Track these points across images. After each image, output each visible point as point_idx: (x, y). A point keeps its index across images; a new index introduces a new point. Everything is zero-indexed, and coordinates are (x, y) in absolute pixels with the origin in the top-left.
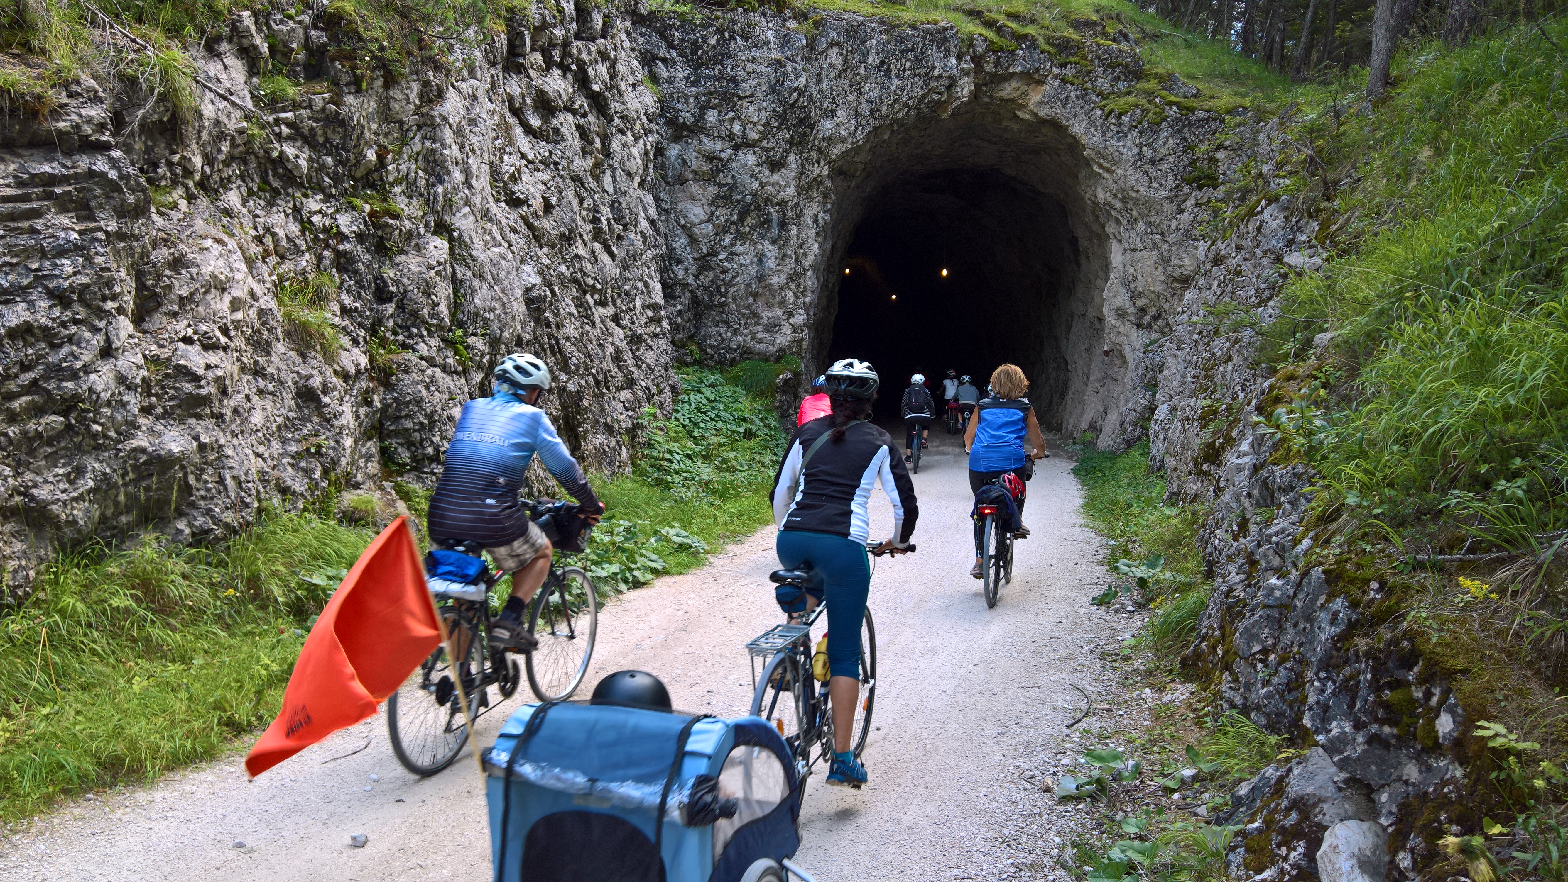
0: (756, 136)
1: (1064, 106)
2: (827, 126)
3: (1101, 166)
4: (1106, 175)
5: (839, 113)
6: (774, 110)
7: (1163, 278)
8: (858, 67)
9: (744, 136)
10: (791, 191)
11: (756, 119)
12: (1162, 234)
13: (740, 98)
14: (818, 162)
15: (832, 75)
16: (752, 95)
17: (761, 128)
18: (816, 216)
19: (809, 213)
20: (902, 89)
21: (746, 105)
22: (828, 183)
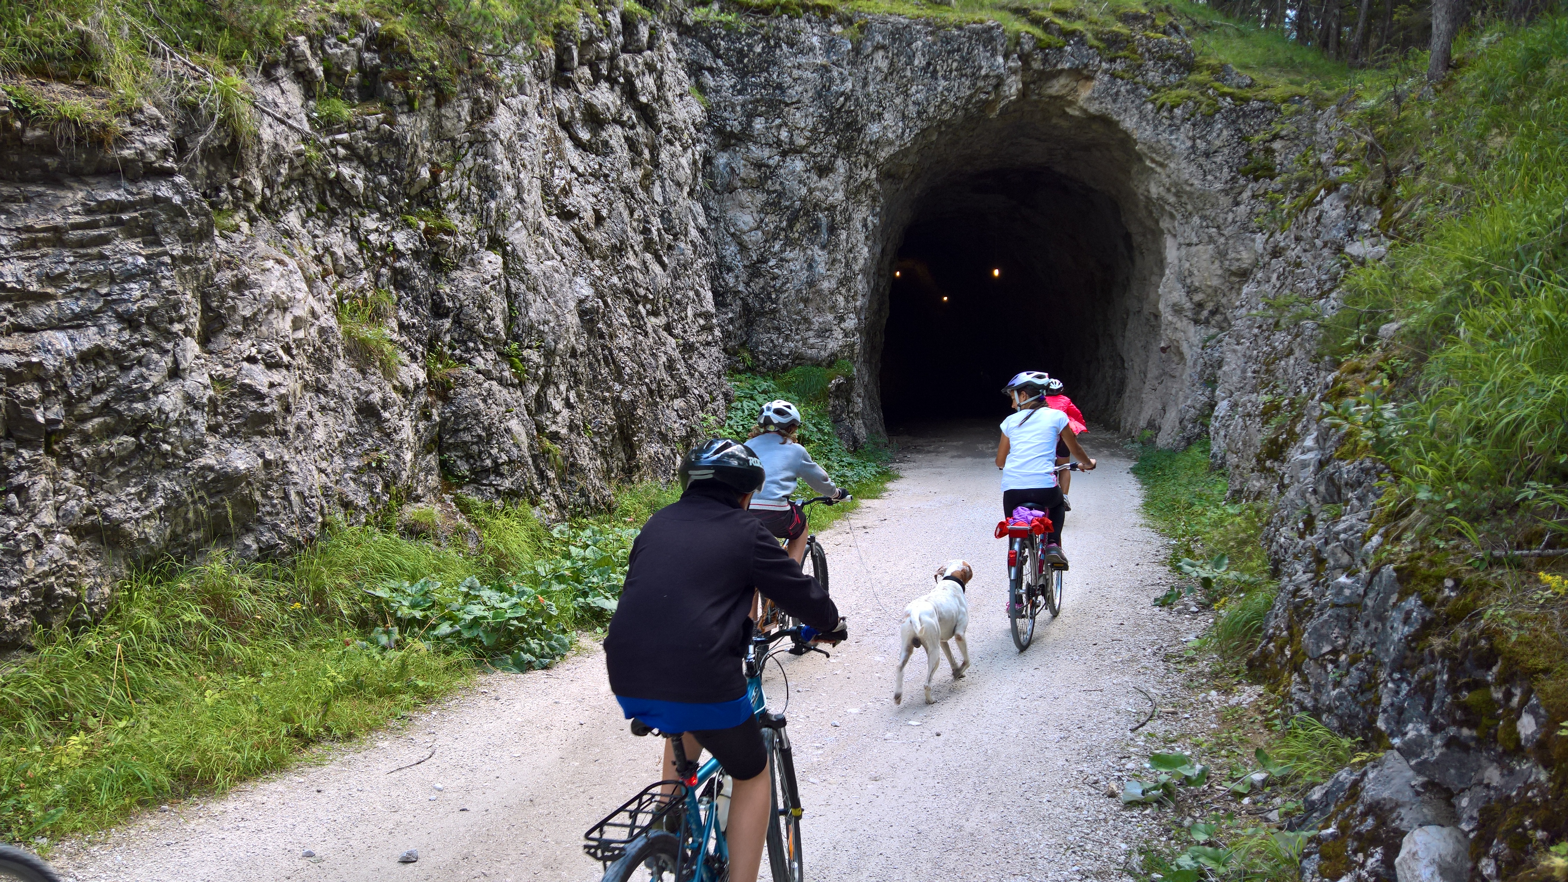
0: (803, 142)
1: (1115, 101)
2: (874, 129)
3: (1153, 161)
4: (1158, 169)
5: (886, 116)
6: (821, 116)
7: (1219, 272)
8: (904, 70)
9: (792, 142)
10: (840, 195)
11: (803, 125)
12: (1218, 227)
13: (787, 105)
14: (866, 166)
15: (878, 78)
16: (799, 102)
17: (808, 134)
18: (865, 220)
19: (858, 217)
20: (949, 90)
21: (792, 111)
22: (877, 186)
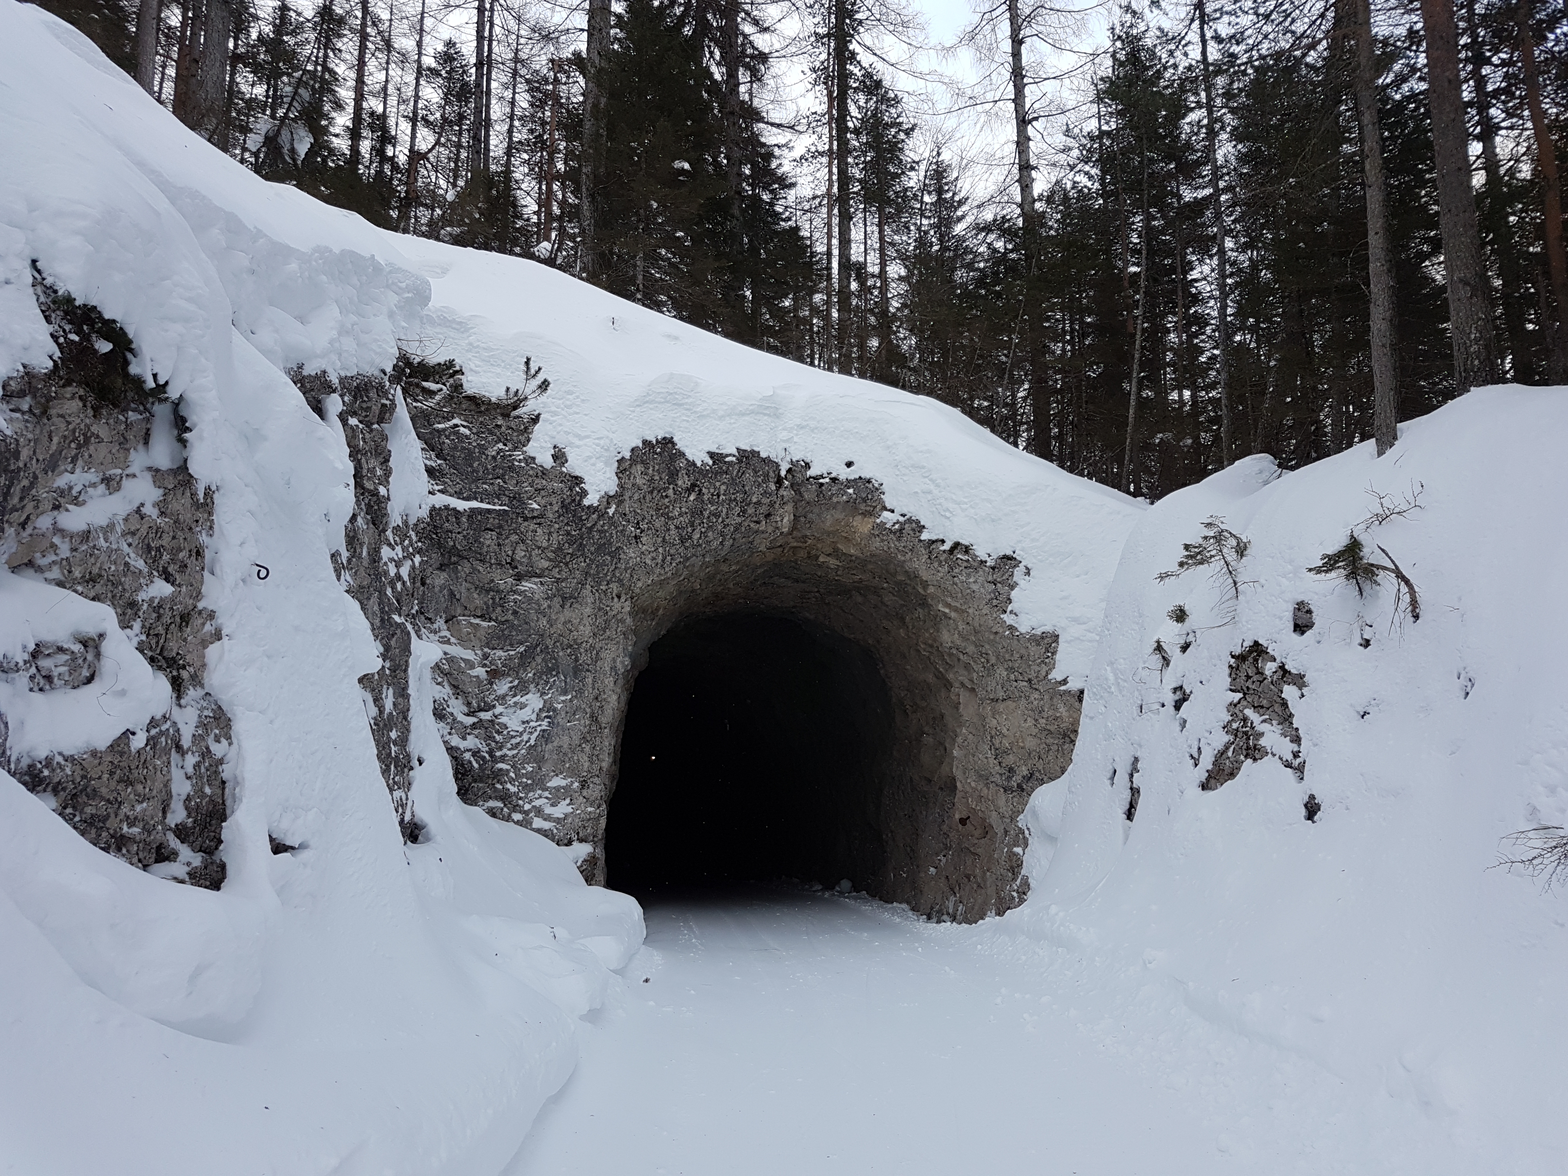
0: (545, 564)
2: (631, 553)
3: (948, 605)
4: (953, 615)
5: (644, 539)
6: (568, 533)
8: (666, 489)
9: (530, 564)
10: (586, 630)
11: (545, 544)
13: (526, 519)
14: (619, 597)
15: (636, 497)
16: (542, 516)
17: (551, 555)
18: (614, 660)
19: (607, 656)
20: (717, 515)
21: (532, 527)
22: (629, 621)
